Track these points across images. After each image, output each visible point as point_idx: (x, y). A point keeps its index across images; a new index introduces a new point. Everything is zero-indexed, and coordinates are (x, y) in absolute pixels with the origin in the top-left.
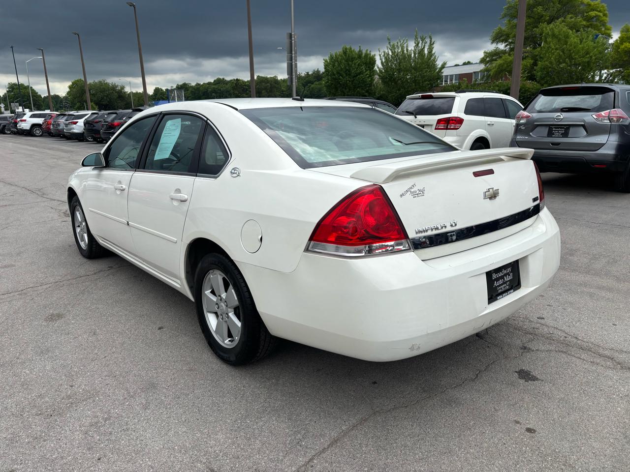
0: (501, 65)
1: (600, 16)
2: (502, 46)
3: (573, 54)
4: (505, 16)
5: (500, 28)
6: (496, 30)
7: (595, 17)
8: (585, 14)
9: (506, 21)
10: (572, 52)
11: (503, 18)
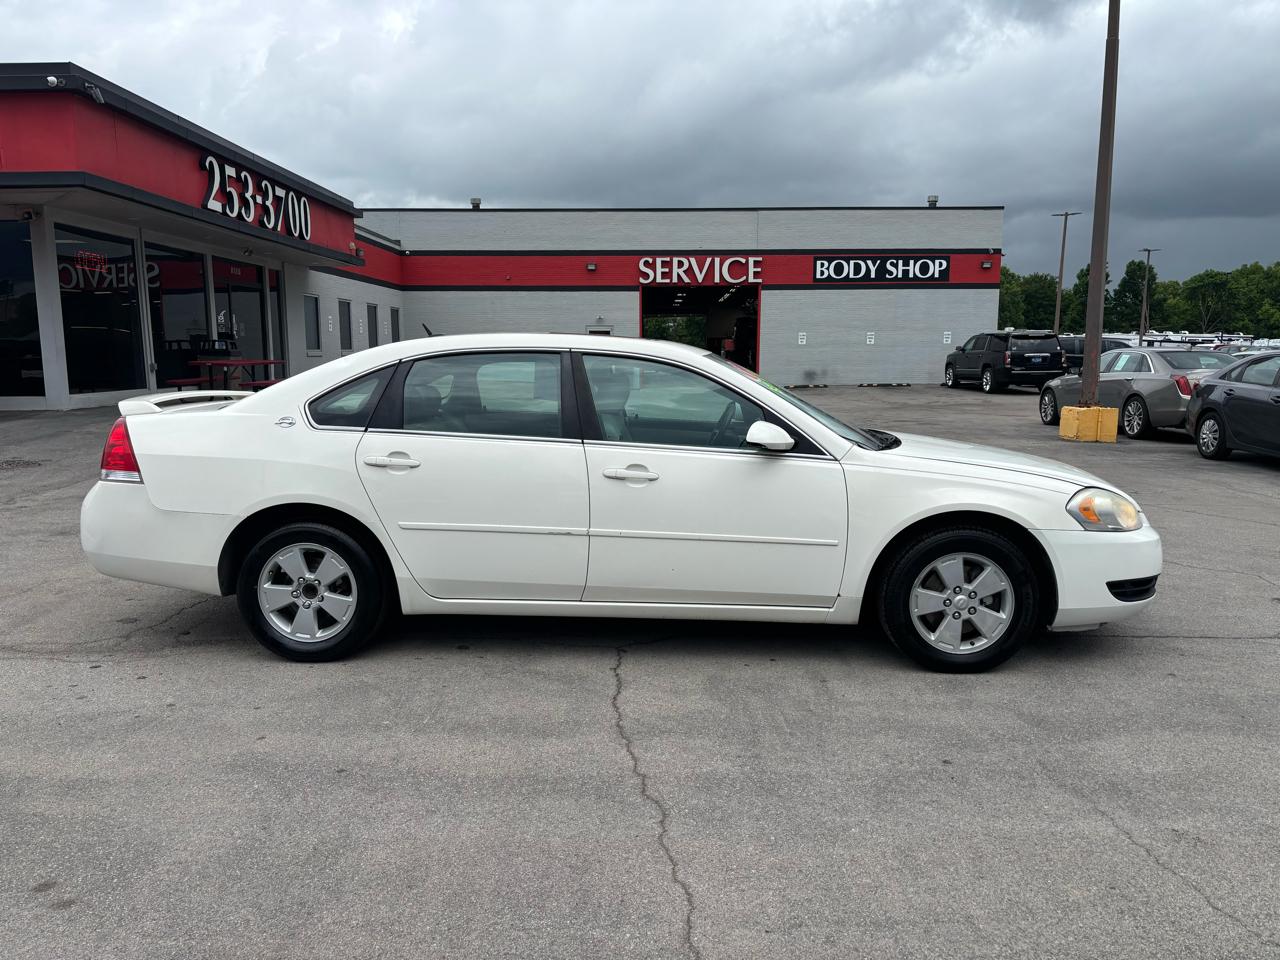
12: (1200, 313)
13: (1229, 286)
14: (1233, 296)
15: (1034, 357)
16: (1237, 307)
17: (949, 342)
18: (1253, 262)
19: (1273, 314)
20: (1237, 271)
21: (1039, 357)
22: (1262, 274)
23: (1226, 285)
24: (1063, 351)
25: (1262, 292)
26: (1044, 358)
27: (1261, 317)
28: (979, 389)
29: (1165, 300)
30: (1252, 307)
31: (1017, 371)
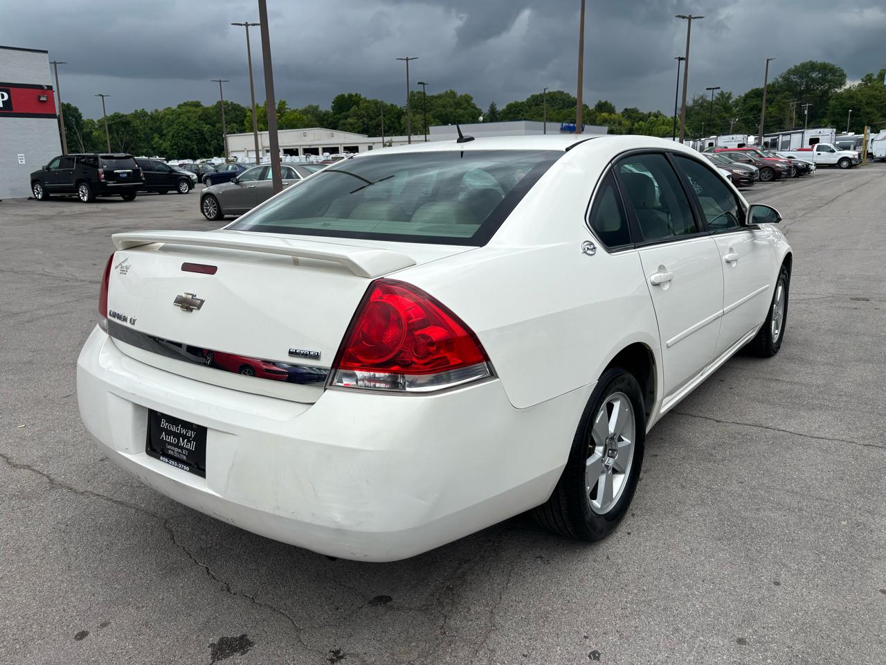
12: (117, 143)
13: (132, 125)
14: (135, 131)
15: (122, 173)
16: (139, 138)
17: (24, 163)
18: (141, 108)
19: (162, 144)
20: (132, 114)
21: (124, 173)
22: (148, 117)
23: (130, 124)
24: (140, 168)
25: (151, 129)
26: (128, 173)
27: (155, 146)
28: (79, 200)
29: (91, 133)
30: (148, 139)
31: (111, 184)
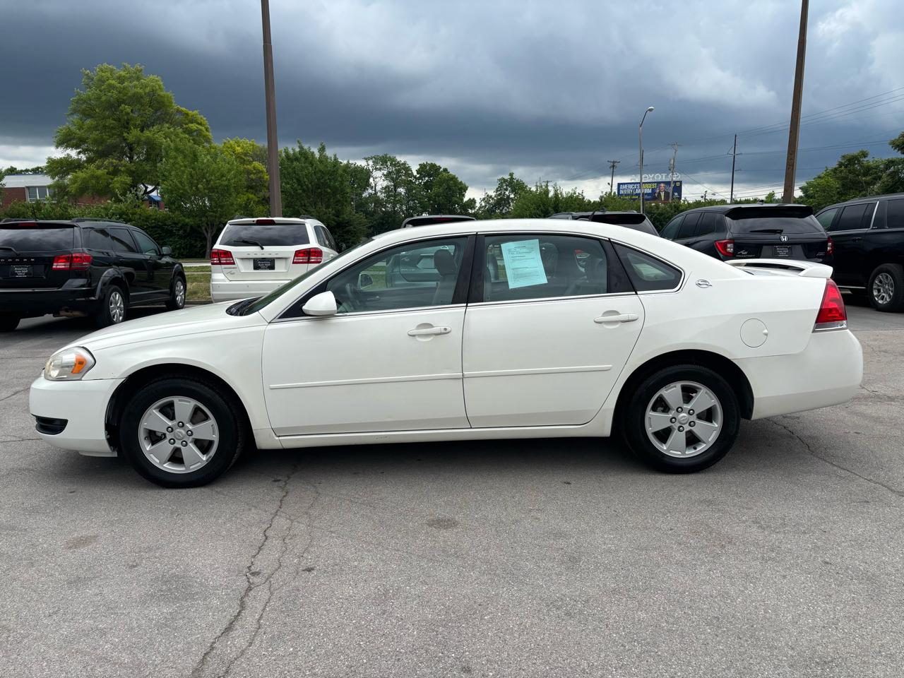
0: (84, 181)
1: (201, 130)
2: (73, 153)
3: (208, 175)
4: (75, 111)
5: (69, 128)
6: (63, 128)
7: (196, 131)
8: (185, 126)
9: (76, 118)
10: (205, 171)
11: (72, 114)
